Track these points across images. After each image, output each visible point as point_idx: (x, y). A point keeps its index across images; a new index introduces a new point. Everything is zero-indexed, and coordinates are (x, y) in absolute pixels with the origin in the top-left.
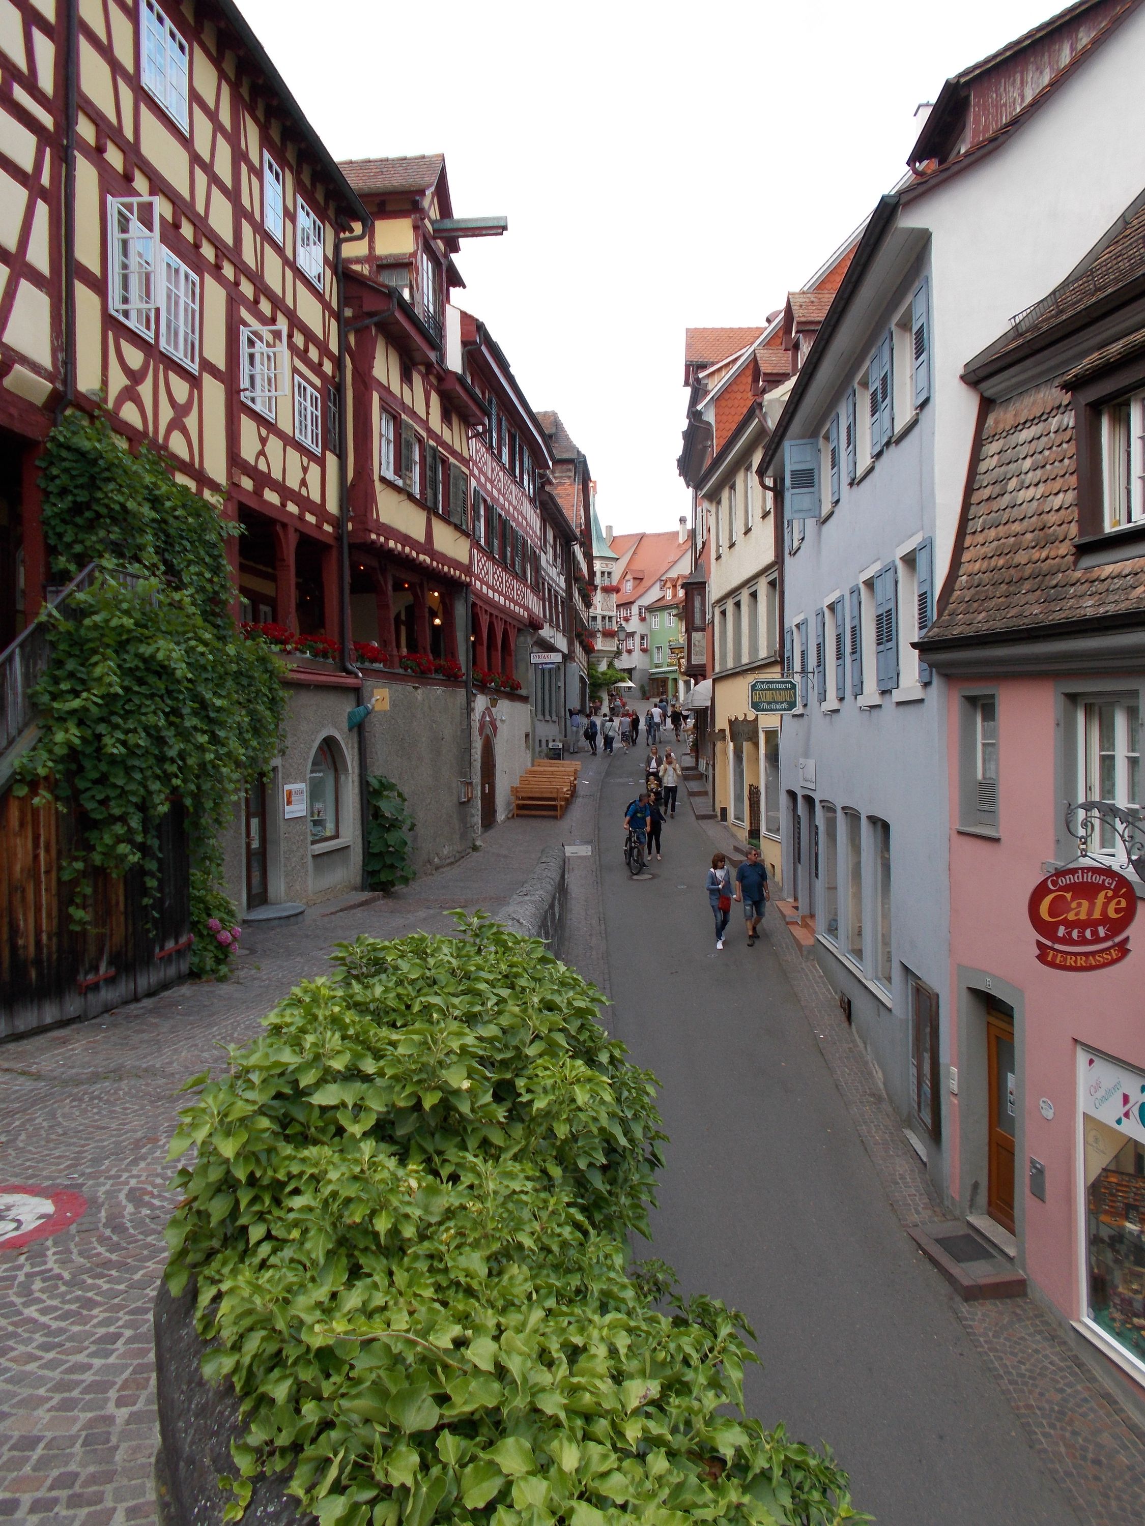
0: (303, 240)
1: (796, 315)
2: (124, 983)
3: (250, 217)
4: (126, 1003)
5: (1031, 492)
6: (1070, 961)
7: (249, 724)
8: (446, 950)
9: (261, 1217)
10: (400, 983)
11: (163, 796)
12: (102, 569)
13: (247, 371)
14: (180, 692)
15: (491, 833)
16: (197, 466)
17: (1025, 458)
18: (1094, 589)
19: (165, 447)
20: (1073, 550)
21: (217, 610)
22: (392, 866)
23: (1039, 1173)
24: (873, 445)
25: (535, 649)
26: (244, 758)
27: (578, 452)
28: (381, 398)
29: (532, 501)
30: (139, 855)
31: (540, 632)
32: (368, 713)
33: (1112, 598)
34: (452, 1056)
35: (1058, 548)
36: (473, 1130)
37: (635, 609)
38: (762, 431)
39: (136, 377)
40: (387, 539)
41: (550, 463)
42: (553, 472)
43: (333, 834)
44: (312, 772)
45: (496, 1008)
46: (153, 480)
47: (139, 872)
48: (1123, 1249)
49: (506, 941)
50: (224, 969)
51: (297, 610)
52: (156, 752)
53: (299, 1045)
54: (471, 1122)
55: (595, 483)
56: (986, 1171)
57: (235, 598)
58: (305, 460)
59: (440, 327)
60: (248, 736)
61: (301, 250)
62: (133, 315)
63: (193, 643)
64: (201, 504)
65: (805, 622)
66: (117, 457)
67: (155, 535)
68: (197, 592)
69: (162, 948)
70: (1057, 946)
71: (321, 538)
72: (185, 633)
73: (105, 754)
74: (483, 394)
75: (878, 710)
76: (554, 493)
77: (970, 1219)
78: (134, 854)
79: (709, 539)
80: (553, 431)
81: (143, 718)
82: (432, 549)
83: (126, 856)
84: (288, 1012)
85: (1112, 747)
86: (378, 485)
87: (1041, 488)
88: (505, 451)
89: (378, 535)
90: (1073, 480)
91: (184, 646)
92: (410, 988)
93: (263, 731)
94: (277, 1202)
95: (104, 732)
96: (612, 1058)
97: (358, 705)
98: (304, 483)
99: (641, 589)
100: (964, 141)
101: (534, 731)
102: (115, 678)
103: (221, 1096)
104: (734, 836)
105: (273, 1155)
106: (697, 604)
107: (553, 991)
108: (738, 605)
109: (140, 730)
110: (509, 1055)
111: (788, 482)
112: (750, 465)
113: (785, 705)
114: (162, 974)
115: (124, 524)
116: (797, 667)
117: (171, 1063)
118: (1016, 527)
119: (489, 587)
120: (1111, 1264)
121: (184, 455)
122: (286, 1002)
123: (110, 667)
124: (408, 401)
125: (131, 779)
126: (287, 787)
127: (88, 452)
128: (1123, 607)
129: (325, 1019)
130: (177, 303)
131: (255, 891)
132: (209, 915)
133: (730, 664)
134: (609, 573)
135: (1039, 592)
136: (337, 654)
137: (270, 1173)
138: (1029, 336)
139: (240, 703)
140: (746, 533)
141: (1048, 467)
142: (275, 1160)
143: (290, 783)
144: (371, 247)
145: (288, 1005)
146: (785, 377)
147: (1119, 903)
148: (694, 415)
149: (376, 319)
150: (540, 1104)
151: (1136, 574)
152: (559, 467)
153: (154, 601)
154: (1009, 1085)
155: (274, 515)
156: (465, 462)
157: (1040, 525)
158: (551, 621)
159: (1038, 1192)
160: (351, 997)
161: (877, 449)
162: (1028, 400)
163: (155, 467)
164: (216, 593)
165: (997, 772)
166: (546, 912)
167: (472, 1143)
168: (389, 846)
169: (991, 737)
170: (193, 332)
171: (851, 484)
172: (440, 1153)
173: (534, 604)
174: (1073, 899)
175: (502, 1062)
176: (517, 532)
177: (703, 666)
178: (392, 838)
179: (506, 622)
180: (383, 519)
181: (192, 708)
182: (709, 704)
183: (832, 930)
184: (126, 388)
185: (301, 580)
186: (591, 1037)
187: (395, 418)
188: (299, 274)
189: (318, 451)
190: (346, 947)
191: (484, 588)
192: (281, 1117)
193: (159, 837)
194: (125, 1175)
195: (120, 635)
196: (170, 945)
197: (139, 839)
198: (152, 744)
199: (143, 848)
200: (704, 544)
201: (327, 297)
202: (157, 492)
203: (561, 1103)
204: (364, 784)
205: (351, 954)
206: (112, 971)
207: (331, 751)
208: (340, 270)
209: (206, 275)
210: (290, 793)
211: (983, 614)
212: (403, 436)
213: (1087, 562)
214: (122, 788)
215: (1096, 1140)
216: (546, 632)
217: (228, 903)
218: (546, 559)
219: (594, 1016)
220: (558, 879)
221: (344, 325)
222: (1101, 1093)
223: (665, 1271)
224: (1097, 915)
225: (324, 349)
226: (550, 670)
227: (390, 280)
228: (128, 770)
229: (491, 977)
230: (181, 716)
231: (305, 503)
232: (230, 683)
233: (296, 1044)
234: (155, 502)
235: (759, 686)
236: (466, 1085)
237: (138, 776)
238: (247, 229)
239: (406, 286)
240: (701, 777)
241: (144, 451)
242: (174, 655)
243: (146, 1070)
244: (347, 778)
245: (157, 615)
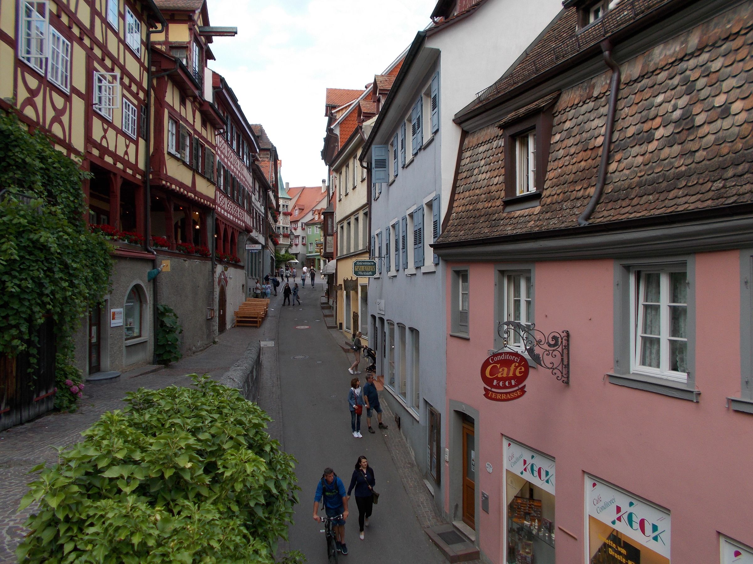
0: (129, 29)
1: (378, 86)
2: (14, 416)
3: (99, 15)
4: (15, 425)
5: (484, 176)
6: (499, 397)
7: (92, 277)
8: (186, 395)
9: (71, 539)
10: (160, 412)
11: (41, 314)
12: (10, 193)
13: (97, 95)
14: (53, 259)
15: (223, 335)
16: (67, 141)
17: (481, 160)
18: (511, 222)
19: (50, 131)
20: (503, 204)
21: (77, 217)
22: (170, 352)
23: (486, 499)
24: (413, 150)
25: (248, 242)
26: (88, 295)
27: (272, 145)
28: (169, 113)
29: (248, 168)
30: (25, 346)
31: (251, 234)
32: (159, 272)
33: (519, 226)
34: (182, 450)
35: (496, 202)
36: (192, 489)
37: (299, 224)
38: (362, 140)
39: (33, 93)
40: (171, 184)
41: (258, 150)
42: (259, 155)
43: (138, 334)
44: (127, 302)
45: (210, 425)
46: (42, 148)
47: (26, 355)
48: (523, 533)
49: (219, 390)
50: (74, 406)
51: (121, 219)
52: (38, 291)
53: (100, 446)
54: (191, 484)
55: (281, 161)
56: (461, 499)
57: (86, 211)
58: (127, 142)
59: (201, 79)
60: (91, 283)
61: (128, 35)
62: (33, 60)
63: (61, 234)
64: (69, 161)
65: (381, 233)
66: (21, 134)
67: (42, 176)
68: (65, 207)
69: (38, 396)
70: (493, 390)
71: (135, 182)
72: (57, 228)
73: (8, 291)
74: (224, 113)
75: (414, 276)
76: (260, 165)
77: (455, 523)
78: (22, 345)
79: (335, 191)
80: (260, 134)
81: (31, 272)
82: (195, 190)
83: (18, 346)
84: (97, 428)
85: (519, 296)
86: (166, 156)
87: (489, 174)
88: (235, 143)
89: (167, 182)
90: (503, 171)
91: (56, 235)
92: (165, 415)
93: (100, 281)
94: (81, 530)
95: (7, 280)
96: (272, 449)
97: (154, 269)
98: (126, 153)
99: (303, 215)
100: (456, 10)
101: (247, 283)
102: (14, 251)
103: (51, 475)
104: (346, 337)
105: (80, 506)
106: (330, 222)
107: (242, 415)
108: (349, 224)
109: (29, 279)
110: (214, 448)
111: (373, 165)
112: (356, 156)
113: (370, 273)
114: (37, 410)
115: (24, 170)
116: (377, 254)
117: (38, 458)
118: (478, 192)
119: (225, 210)
120: (517, 540)
121: (61, 136)
122: (97, 423)
123: (11, 245)
124: (183, 114)
125: (22, 305)
126: (112, 310)
127: (5, 131)
128: (524, 231)
129: (116, 432)
130: (58, 56)
131: (93, 365)
132: (66, 378)
133: (345, 253)
134: (287, 206)
135: (487, 222)
136: (143, 242)
137: (77, 515)
138: (484, 103)
139: (87, 266)
140: (353, 189)
141: (492, 164)
142: (80, 508)
143: (114, 308)
144: (167, 37)
145: (98, 425)
146: (373, 115)
147: (521, 369)
148: (329, 130)
149: (168, 73)
150: (228, 474)
151: (530, 215)
152: (262, 152)
153: (40, 211)
154: (472, 457)
155: (109, 169)
156: (214, 147)
157: (488, 191)
158: (256, 228)
159: (486, 509)
160: (132, 420)
161: (415, 151)
162: (483, 133)
163: (43, 141)
164: (76, 208)
165: (468, 307)
166: (248, 375)
167: (191, 495)
168: (168, 341)
169: (466, 290)
170: (66, 72)
171: (403, 167)
172: (173, 501)
173: (248, 220)
174: (500, 367)
175: (211, 452)
176: (240, 184)
177: (332, 253)
178: (170, 337)
179: (233, 228)
180: (169, 174)
181: (60, 268)
182: (334, 271)
183: (392, 383)
184: (28, 98)
185: (123, 203)
186: (261, 439)
187: (176, 123)
188: (127, 47)
189: (135, 137)
190: (132, 394)
191: (223, 211)
192: (87, 485)
193: (38, 337)
194: (7, 520)
195: (19, 228)
196: (43, 394)
197: (26, 337)
198: (36, 286)
199: (29, 343)
200: (333, 193)
201: (142, 61)
202: (44, 154)
203: (240, 472)
204: (156, 309)
205: (134, 398)
206: (8, 408)
207: (138, 292)
208: (150, 47)
209: (74, 42)
210: (114, 313)
211: (463, 232)
212: (181, 132)
213: (508, 209)
214: (17, 310)
215: (512, 482)
216: (254, 234)
217: (77, 371)
218: (255, 198)
219: (263, 427)
220: (256, 357)
221: (151, 75)
222: (514, 459)
223: (300, 556)
224: (511, 375)
225: (139, 85)
226: (255, 253)
227: (177, 54)
228: (21, 300)
229: (209, 408)
230: (53, 272)
231: (126, 163)
232: (81, 255)
233: (98, 446)
234: (43, 159)
235: (358, 263)
236: (189, 465)
237: (27, 304)
238: (98, 21)
239: (184, 58)
240: (330, 308)
241: (37, 132)
242: (50, 240)
243: (25, 461)
244: (146, 306)
245: (41, 218)
